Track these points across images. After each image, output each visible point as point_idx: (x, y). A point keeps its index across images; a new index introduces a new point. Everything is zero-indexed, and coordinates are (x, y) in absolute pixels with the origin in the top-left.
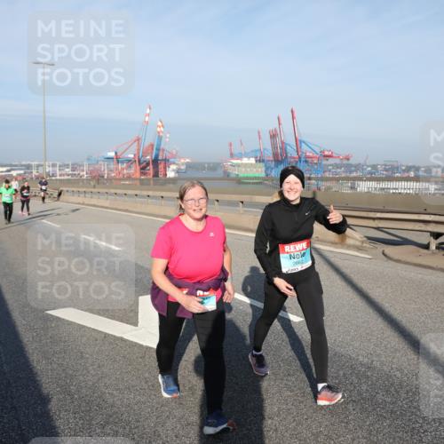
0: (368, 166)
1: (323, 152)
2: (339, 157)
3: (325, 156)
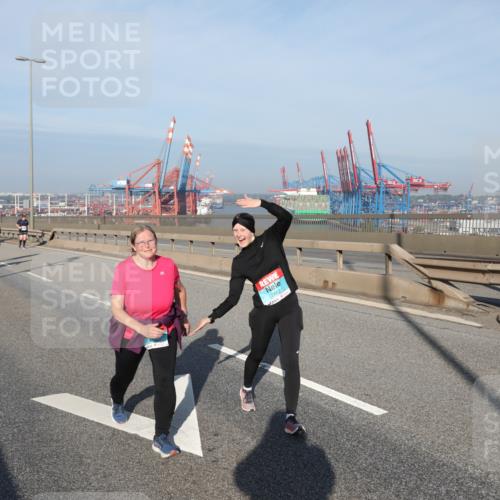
0: (474, 199)
1: (411, 180)
2: (432, 186)
3: (413, 185)
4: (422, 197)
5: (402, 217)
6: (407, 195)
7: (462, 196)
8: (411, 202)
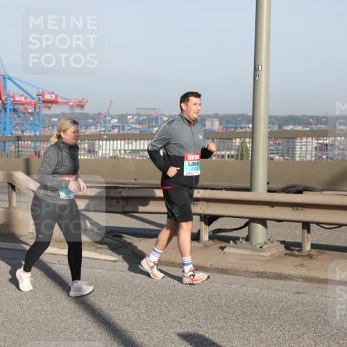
0: (113, 117)
1: (43, 95)
2: (67, 103)
3: (44, 102)
4: (56, 116)
5: (34, 139)
6: (38, 113)
7: (100, 114)
8: (43, 121)
